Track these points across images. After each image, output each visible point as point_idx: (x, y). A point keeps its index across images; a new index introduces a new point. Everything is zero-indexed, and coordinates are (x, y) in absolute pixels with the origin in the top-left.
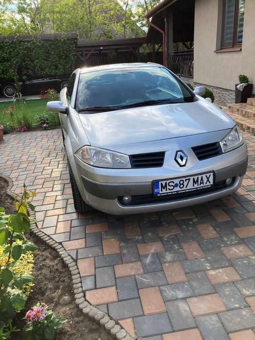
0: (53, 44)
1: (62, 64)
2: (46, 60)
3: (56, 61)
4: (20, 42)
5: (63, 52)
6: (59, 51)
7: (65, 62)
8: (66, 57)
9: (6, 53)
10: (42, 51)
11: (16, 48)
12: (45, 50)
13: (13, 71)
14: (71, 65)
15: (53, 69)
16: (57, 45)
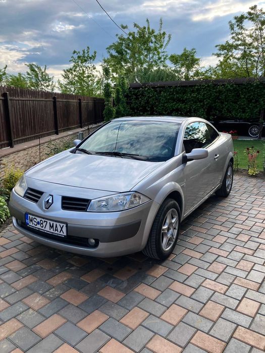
0: (245, 88)
1: (249, 108)
2: (236, 103)
3: (245, 105)
4: (215, 85)
5: (254, 96)
6: (249, 95)
7: (254, 106)
8: (257, 101)
9: (201, 95)
10: (233, 94)
11: (210, 90)
12: (237, 94)
13: (203, 110)
14: (260, 110)
15: (240, 112)
16: (249, 89)
